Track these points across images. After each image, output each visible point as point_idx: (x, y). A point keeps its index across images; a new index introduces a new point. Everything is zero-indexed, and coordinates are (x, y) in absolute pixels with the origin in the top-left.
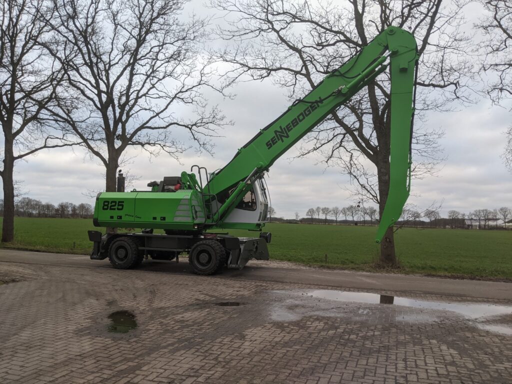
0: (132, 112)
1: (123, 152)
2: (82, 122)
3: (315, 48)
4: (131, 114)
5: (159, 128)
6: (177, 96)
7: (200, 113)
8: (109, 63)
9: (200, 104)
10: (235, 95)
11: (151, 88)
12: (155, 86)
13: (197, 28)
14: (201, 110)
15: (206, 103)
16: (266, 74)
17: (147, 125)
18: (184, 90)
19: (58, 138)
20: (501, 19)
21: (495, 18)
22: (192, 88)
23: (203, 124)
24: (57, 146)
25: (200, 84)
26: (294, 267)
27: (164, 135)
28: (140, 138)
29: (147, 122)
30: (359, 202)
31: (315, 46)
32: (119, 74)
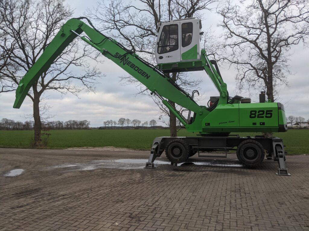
0: (48, 72)
1: (42, 94)
4: (46, 73)
5: (63, 80)
6: (72, 62)
7: (87, 71)
9: (86, 66)
10: (104, 61)
11: (59, 58)
12: (61, 57)
14: (87, 69)
15: (89, 65)
17: (55, 79)
18: (75, 59)
19: (9, 86)
20: (227, 23)
21: (224, 22)
22: (80, 58)
23: (89, 76)
24: (9, 91)
25: (84, 56)
26: (127, 151)
27: (68, 83)
28: (55, 85)
29: (56, 77)
30: (160, 117)
31: (140, 36)
32: (38, 52)
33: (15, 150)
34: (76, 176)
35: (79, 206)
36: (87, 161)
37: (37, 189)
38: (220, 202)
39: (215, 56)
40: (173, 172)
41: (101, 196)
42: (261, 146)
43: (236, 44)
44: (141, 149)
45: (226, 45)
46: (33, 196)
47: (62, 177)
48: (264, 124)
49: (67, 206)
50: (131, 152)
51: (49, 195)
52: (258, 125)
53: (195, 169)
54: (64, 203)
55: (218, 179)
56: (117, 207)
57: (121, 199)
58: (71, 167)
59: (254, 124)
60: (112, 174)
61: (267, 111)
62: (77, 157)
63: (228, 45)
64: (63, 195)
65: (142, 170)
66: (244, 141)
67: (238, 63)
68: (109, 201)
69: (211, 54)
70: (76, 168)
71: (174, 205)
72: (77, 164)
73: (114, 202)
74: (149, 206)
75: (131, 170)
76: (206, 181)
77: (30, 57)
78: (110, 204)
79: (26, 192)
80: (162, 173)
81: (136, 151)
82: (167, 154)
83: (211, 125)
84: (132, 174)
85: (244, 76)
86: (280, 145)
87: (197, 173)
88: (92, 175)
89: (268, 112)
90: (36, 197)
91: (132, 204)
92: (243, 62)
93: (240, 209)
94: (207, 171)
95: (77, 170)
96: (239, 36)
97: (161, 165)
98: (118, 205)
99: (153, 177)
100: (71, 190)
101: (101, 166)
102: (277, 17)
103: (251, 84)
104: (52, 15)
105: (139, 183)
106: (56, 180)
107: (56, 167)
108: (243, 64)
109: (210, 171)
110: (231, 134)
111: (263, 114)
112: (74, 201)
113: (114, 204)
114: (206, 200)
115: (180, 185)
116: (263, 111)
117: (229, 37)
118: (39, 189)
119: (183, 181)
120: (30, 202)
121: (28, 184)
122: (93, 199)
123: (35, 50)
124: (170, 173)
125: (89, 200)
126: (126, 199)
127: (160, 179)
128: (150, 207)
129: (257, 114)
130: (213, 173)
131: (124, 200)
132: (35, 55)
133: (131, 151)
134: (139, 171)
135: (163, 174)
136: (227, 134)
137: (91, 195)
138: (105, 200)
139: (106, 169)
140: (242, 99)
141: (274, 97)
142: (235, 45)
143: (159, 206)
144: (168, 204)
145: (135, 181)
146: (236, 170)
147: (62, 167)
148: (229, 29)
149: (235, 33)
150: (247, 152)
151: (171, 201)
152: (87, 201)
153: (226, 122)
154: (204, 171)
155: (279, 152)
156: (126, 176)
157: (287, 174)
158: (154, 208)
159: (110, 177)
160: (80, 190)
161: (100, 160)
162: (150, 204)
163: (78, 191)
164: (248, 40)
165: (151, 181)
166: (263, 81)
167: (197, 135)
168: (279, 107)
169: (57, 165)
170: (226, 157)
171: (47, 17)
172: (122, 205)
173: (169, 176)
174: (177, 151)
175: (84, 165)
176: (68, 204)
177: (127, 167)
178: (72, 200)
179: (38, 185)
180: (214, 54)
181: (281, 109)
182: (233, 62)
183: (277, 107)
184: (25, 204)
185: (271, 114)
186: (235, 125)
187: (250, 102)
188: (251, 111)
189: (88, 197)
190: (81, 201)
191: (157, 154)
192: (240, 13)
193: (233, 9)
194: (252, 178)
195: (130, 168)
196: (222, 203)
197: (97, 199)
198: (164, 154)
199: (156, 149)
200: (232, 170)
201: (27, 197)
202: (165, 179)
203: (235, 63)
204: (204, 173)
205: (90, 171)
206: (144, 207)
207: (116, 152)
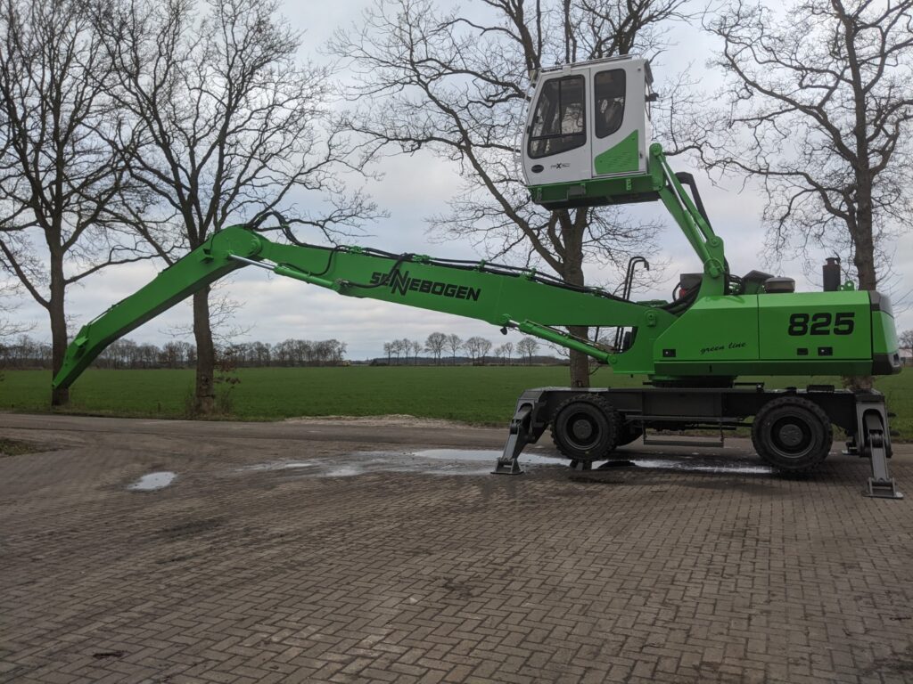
0: (231, 207)
2: (165, 222)
3: (484, 104)
4: (228, 211)
6: (296, 179)
7: (337, 202)
8: (194, 136)
9: (333, 188)
10: (384, 174)
11: (260, 168)
12: (267, 164)
13: (317, 79)
14: (336, 198)
15: (342, 186)
16: (417, 146)
18: (304, 170)
19: (128, 249)
20: (734, 56)
22: (317, 167)
23: (343, 218)
24: (127, 261)
25: (328, 161)
26: (449, 427)
31: (483, 101)
32: (205, 154)
33: (146, 423)
34: (310, 492)
35: (322, 560)
36: (339, 452)
37: (214, 521)
38: (682, 559)
39: (702, 152)
40: (570, 484)
41: (376, 540)
42: (822, 414)
43: (763, 116)
44: (486, 424)
45: (734, 121)
46: (207, 536)
47: (276, 494)
48: (829, 351)
49: (294, 558)
50: (460, 430)
51: (247, 535)
52: (813, 354)
53: (634, 478)
54: (285, 554)
55: (691, 505)
56: (416, 564)
57: (425, 546)
58: (295, 468)
59: (802, 351)
60: (405, 486)
61: (839, 315)
62: (313, 442)
63: (741, 120)
64: (281, 536)
65: (485, 477)
66: (772, 402)
67: (767, 173)
68: (395, 551)
69: (690, 147)
70: (311, 470)
71: (561, 564)
72: (313, 460)
73: (408, 552)
74: (495, 564)
75: (456, 477)
76: (657, 509)
77: (184, 167)
78: (397, 556)
79: (189, 526)
80: (538, 485)
81: (472, 428)
82: (555, 435)
83: (680, 356)
84: (457, 489)
85: (790, 208)
86: (876, 413)
87: (636, 489)
88: (352, 489)
89: (842, 319)
90: (215, 537)
91: (452, 559)
92: (785, 171)
93: (732, 575)
94: (665, 483)
95: (313, 475)
96: (771, 93)
97: (541, 466)
98: (416, 560)
99: (514, 496)
100: (300, 523)
101: (377, 467)
102: (884, 35)
103: (812, 233)
104: (242, 51)
105: (475, 509)
106: (260, 499)
107: (259, 467)
108: (786, 176)
109: (674, 483)
110: (740, 379)
111: (827, 324)
112: (309, 549)
113: (407, 557)
114: (646, 555)
115: (583, 518)
116: (828, 316)
117: (743, 98)
118: (221, 519)
119: (593, 508)
120: (201, 549)
121: (191, 509)
122: (356, 546)
123: (195, 149)
124: (562, 488)
125: (346, 547)
126: (438, 547)
127: (533, 502)
128: (497, 567)
129: (810, 324)
130: (682, 489)
131: (432, 549)
132: (198, 161)
133: (458, 427)
134: (478, 481)
135: (543, 490)
136: (727, 381)
137: (350, 536)
138: (386, 548)
139: (390, 473)
140: (769, 280)
141: (876, 270)
142: (762, 119)
143: (521, 565)
144: (544, 560)
145: (464, 504)
146: (749, 481)
147: (274, 469)
148: (741, 74)
149: (761, 86)
150: (781, 433)
151: (553, 554)
152: (340, 549)
153: (723, 348)
154: (657, 483)
155: (873, 432)
156: (441, 492)
157: (893, 494)
158: (508, 568)
159: (401, 495)
160: (324, 524)
161: (375, 450)
162: (497, 561)
163: (317, 526)
164: (797, 106)
165: (508, 506)
166: (845, 223)
167: (645, 384)
168: (873, 302)
169: (260, 463)
170: (721, 445)
171: (228, 57)
172: (428, 559)
173: (559, 494)
174: (583, 428)
175: (331, 464)
176: (294, 555)
177: (447, 470)
178: (304, 547)
179: (216, 510)
180: (699, 148)
181: (879, 310)
182: (753, 172)
183: (868, 302)
184: (190, 552)
185: (851, 324)
186: (749, 354)
187: (791, 290)
188: (794, 317)
189: (343, 541)
190: (327, 550)
191: (526, 437)
192: (773, 26)
193: (752, 14)
194: (787, 503)
195: (453, 473)
196: (689, 562)
197: (366, 546)
198: (547, 437)
199: (526, 421)
200: (738, 482)
201: (191, 538)
202: (546, 501)
203: (759, 172)
204: (656, 488)
205: (348, 479)
206: (484, 567)
207: (416, 429)
